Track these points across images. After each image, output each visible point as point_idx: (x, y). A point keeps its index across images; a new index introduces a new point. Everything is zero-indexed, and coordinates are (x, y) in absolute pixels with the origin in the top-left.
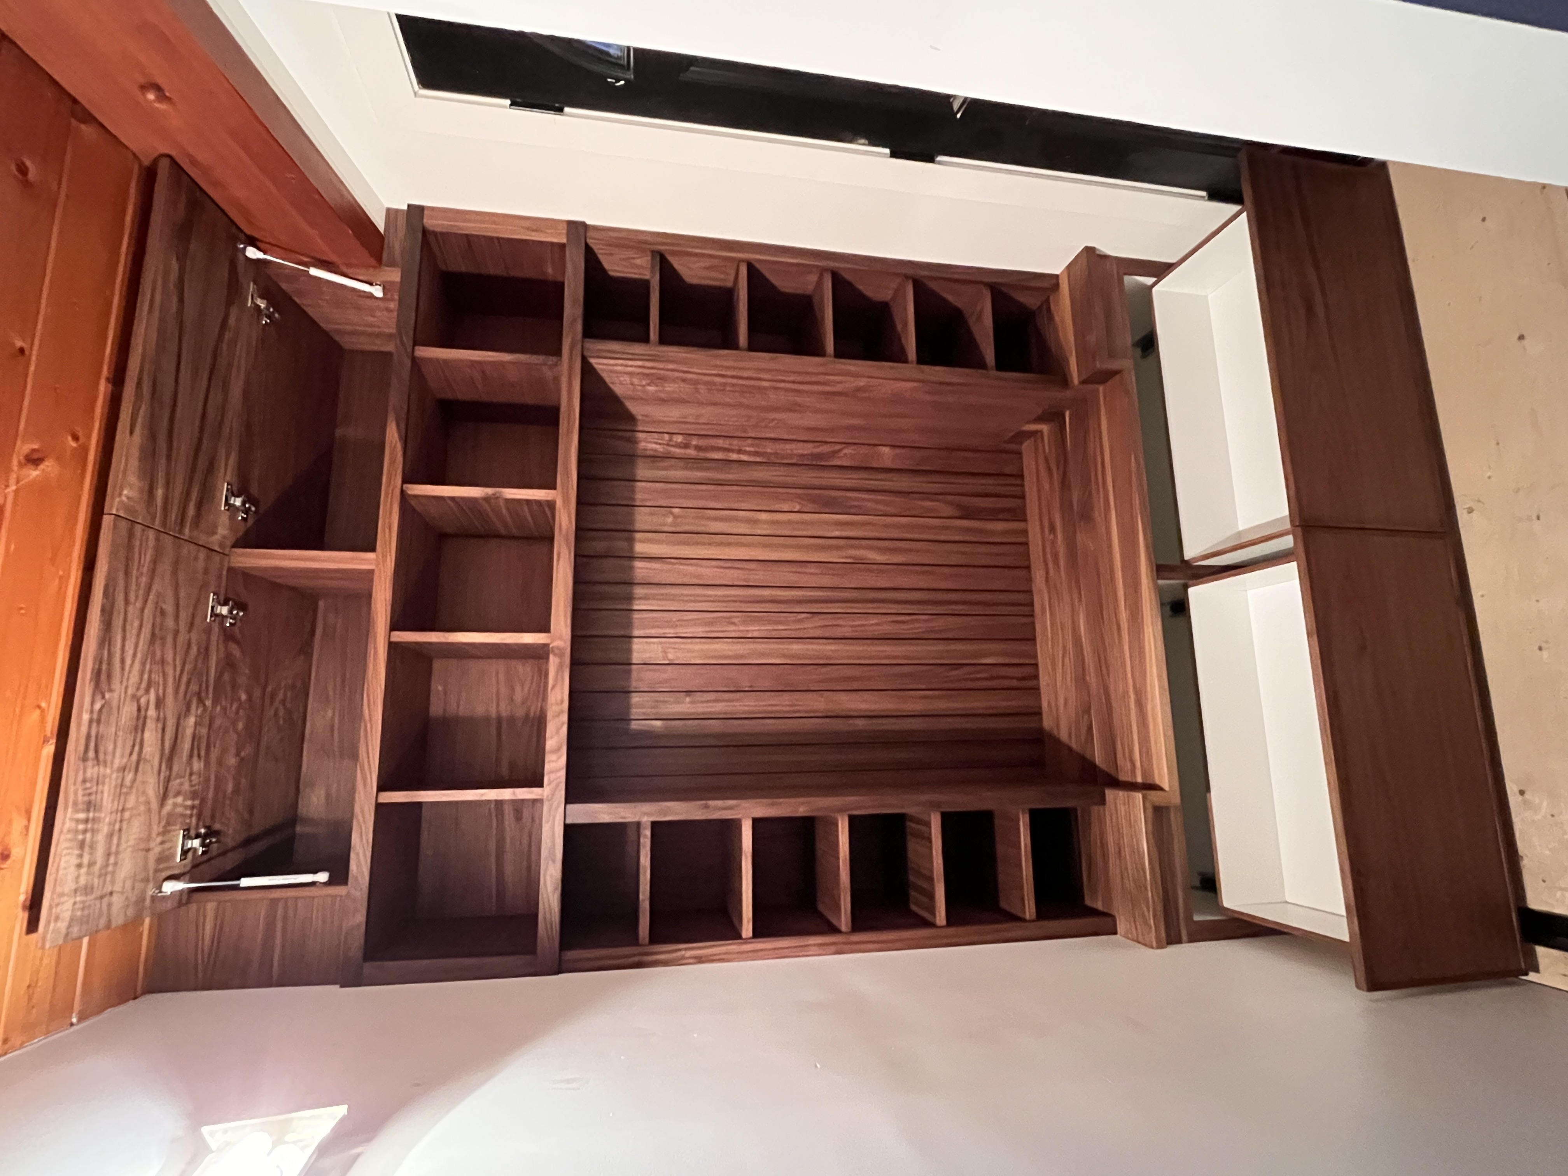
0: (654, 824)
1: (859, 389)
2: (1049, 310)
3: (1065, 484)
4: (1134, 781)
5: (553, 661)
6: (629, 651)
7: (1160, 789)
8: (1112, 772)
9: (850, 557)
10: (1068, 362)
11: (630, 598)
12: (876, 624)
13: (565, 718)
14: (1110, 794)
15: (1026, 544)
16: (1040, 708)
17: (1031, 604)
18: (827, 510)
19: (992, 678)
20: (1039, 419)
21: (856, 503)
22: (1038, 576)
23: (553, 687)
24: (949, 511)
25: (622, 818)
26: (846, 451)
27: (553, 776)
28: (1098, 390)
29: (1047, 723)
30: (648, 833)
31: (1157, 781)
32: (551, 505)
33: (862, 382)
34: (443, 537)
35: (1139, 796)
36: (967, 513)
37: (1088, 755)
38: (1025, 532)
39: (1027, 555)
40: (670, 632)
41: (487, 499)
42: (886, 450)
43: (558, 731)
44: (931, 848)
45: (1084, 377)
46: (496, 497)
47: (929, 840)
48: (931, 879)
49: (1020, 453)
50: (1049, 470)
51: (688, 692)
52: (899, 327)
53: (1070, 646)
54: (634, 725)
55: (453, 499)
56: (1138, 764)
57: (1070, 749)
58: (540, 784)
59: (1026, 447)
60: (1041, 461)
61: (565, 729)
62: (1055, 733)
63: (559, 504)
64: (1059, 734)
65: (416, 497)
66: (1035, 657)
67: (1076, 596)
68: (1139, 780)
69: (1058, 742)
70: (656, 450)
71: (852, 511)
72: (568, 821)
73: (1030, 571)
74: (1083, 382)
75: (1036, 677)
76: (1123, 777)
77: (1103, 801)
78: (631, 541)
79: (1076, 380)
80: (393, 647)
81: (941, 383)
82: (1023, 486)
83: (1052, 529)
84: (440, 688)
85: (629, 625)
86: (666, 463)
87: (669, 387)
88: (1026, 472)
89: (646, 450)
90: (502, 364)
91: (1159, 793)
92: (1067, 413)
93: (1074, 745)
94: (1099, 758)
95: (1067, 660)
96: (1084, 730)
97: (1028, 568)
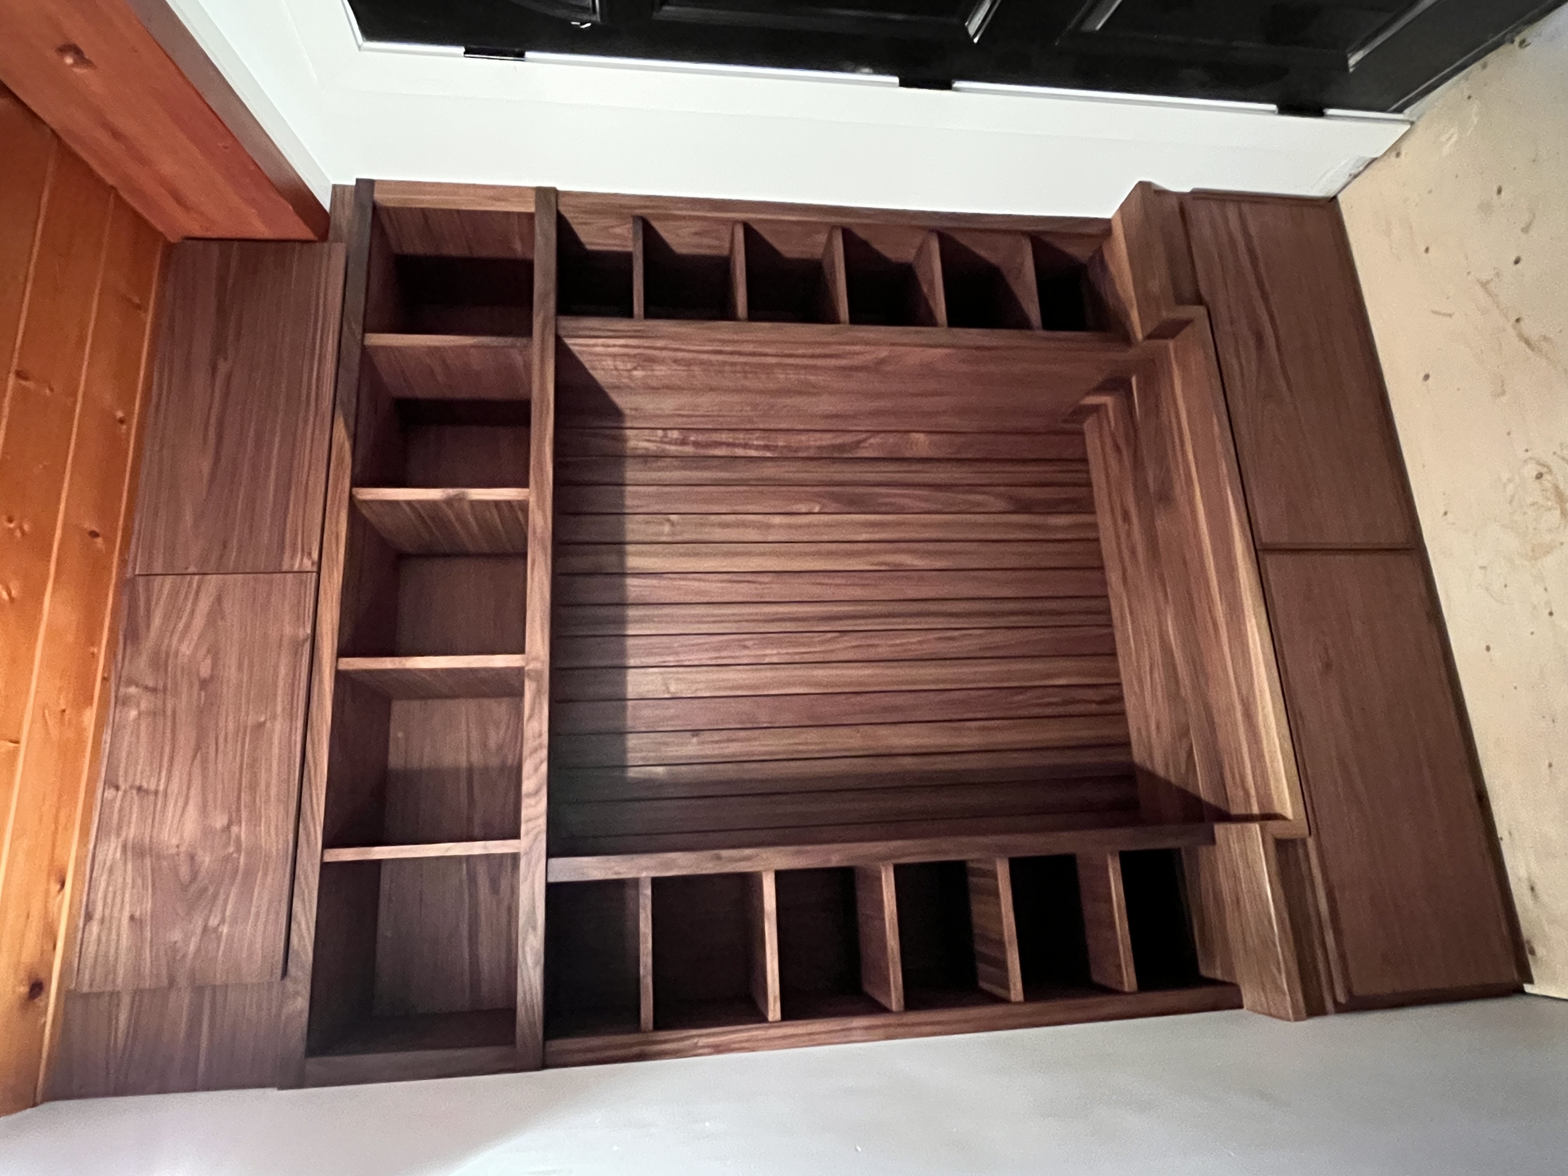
0: (656, 882)
1: (882, 361)
2: (1102, 261)
3: (1137, 463)
4: (1249, 812)
5: (529, 688)
6: (623, 683)
7: (1283, 818)
8: (1222, 805)
9: (882, 564)
10: (1128, 316)
11: (622, 621)
12: (920, 642)
13: (544, 753)
14: (1219, 829)
15: (1097, 540)
16: (1128, 735)
17: (1108, 612)
18: (852, 510)
19: (1065, 703)
20: (1101, 389)
21: (887, 500)
22: (1114, 577)
23: (530, 717)
24: (1000, 505)
25: (616, 873)
26: (872, 441)
27: (531, 825)
28: (1166, 347)
29: (1138, 755)
30: (649, 892)
31: (1278, 809)
32: (523, 506)
33: (883, 352)
34: (402, 557)
35: (1256, 827)
36: (1024, 507)
37: (1190, 789)
38: (1094, 526)
39: (1099, 554)
40: (671, 659)
41: (449, 502)
42: (921, 437)
43: (536, 770)
44: (999, 905)
45: (1149, 330)
46: (460, 499)
47: (997, 895)
48: (1000, 944)
49: (1081, 433)
50: (1118, 449)
51: (696, 732)
52: (925, 289)
53: (1158, 657)
54: (632, 773)
55: (409, 503)
56: (1253, 792)
57: (1168, 784)
58: (516, 836)
59: (1089, 425)
60: (1108, 441)
61: (544, 768)
62: (1149, 766)
63: (532, 501)
64: (1153, 767)
65: (366, 502)
66: (1117, 674)
67: (1160, 595)
68: (1256, 810)
69: (1151, 776)
70: (647, 449)
71: (883, 509)
72: (551, 880)
73: (1103, 574)
74: (1149, 337)
75: (1120, 699)
76: (1236, 809)
77: (1212, 840)
78: (622, 554)
79: (1140, 336)
80: (340, 676)
81: (978, 348)
82: (1088, 472)
83: (1126, 517)
84: (400, 735)
85: (622, 653)
86: (661, 463)
87: (661, 371)
88: (1091, 457)
89: (636, 449)
90: (464, 348)
91: (1280, 823)
92: (1134, 380)
93: (1173, 780)
94: (1204, 790)
95: (1156, 675)
96: (1183, 756)
97: (1101, 568)
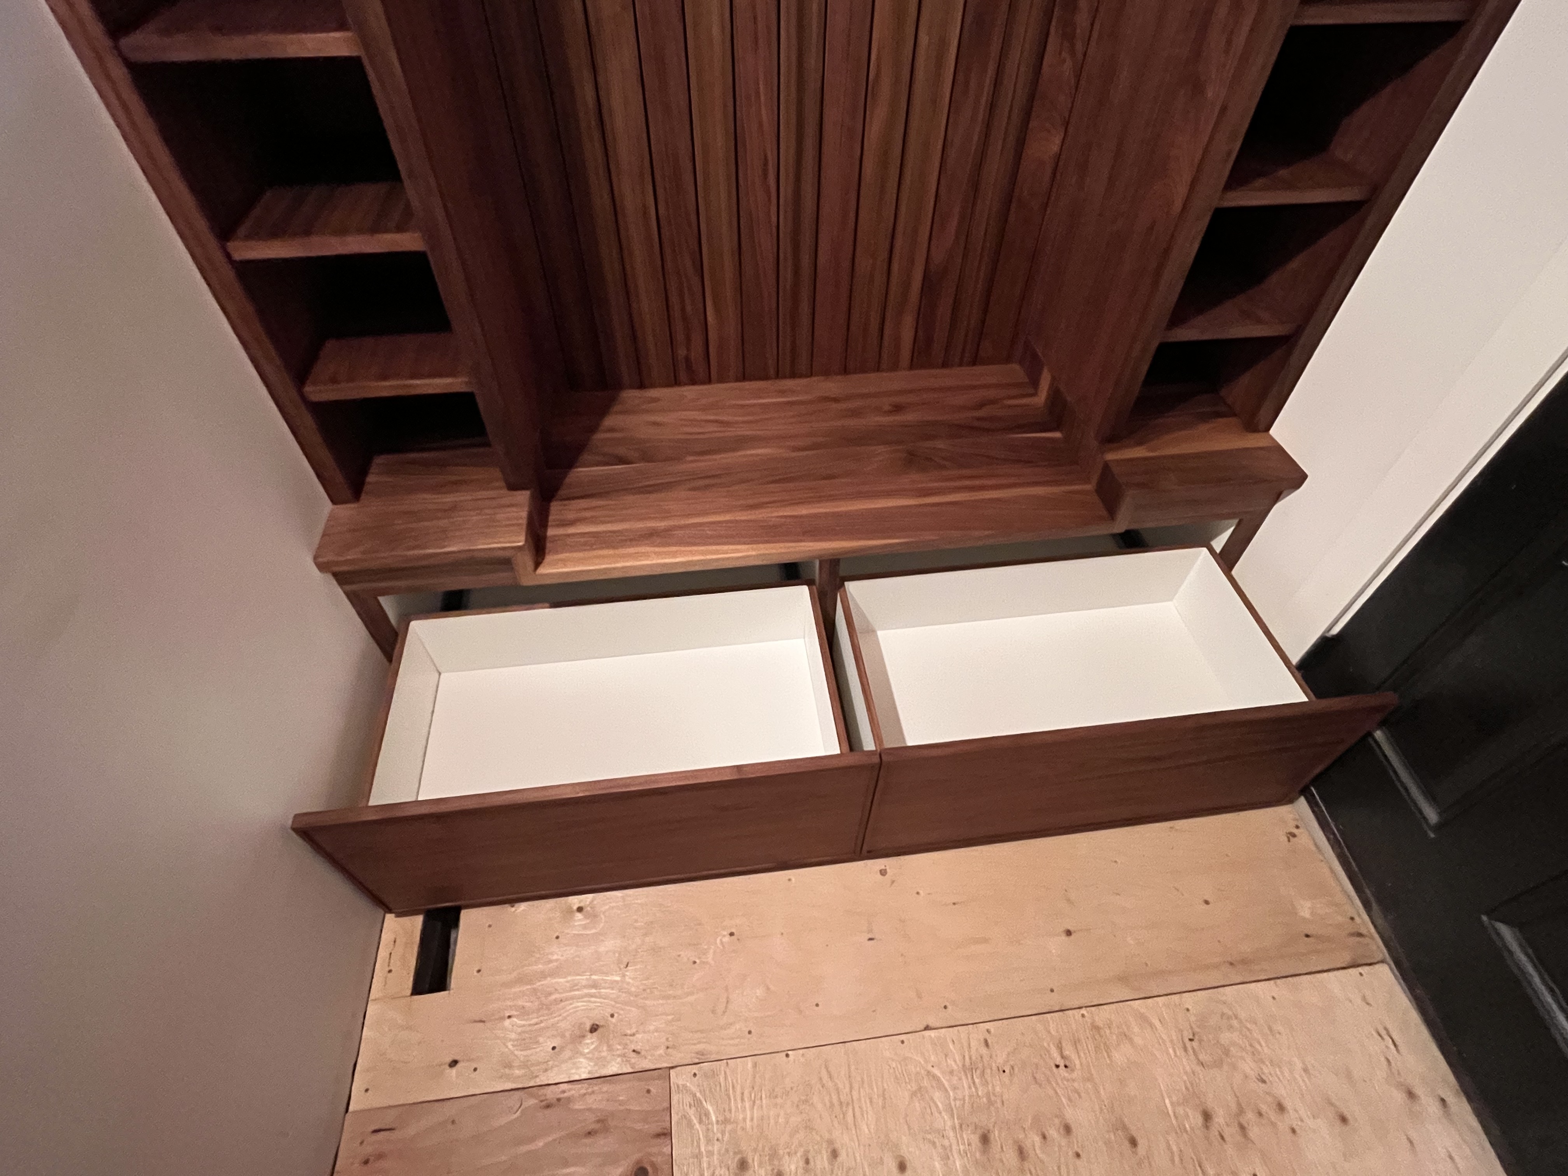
7: (537, 564)
8: (562, 492)
14: (523, 497)
15: (878, 369)
16: (653, 386)
17: (793, 375)
21: (973, 84)
22: (832, 386)
24: (938, 257)
26: (1069, 64)
28: (1087, 481)
29: (630, 396)
31: (548, 558)
35: (520, 540)
37: (586, 457)
39: (862, 369)
42: (1054, 147)
44: (360, 231)
47: (375, 229)
48: (307, 232)
50: (981, 405)
53: (731, 432)
56: (571, 530)
57: (593, 429)
59: (1016, 371)
60: (991, 394)
62: (617, 408)
64: (617, 413)
66: (722, 380)
67: (800, 443)
68: (551, 532)
69: (604, 410)
73: (839, 374)
74: (1106, 466)
75: (693, 382)
76: (555, 508)
77: (513, 487)
79: (1110, 456)
82: (961, 365)
83: (898, 409)
88: (979, 369)
91: (530, 564)
93: (599, 436)
94: (583, 473)
95: (711, 428)
